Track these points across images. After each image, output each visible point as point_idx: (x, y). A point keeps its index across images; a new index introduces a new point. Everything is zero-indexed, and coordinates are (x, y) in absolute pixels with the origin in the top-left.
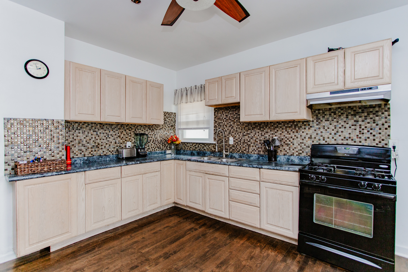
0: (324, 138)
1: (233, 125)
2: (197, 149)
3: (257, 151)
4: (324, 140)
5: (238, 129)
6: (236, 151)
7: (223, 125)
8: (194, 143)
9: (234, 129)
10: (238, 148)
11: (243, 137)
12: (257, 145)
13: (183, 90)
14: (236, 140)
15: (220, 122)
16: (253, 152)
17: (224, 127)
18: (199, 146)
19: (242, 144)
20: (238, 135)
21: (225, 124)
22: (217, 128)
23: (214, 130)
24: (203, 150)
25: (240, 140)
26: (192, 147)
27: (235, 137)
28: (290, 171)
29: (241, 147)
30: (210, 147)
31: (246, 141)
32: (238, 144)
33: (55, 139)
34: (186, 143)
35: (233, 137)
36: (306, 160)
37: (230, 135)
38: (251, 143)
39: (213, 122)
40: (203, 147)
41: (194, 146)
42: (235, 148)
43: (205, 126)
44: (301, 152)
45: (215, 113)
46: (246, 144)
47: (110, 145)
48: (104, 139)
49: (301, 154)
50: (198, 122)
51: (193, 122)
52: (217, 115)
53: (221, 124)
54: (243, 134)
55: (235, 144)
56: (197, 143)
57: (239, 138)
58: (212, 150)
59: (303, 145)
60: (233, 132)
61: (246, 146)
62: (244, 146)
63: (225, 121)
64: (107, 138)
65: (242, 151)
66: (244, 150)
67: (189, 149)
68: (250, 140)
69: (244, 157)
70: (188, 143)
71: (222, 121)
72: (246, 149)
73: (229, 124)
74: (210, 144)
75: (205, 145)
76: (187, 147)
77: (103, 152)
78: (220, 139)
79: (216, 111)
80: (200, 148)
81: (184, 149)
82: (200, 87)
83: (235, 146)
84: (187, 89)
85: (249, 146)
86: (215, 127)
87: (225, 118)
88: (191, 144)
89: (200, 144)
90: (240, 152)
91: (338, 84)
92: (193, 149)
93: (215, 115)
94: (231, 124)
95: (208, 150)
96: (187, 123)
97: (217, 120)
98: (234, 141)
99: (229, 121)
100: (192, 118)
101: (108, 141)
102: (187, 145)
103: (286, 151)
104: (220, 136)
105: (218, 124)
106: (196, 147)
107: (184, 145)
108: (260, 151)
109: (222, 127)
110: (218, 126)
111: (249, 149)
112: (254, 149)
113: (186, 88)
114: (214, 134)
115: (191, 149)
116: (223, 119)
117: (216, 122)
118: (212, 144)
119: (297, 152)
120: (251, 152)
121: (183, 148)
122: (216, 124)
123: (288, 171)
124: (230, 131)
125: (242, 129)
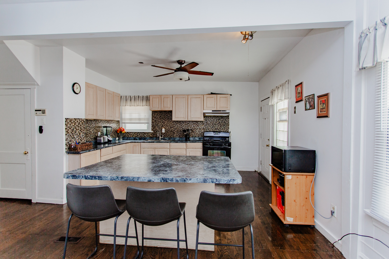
0: (208, 129)
1: (164, 122)
2: (138, 136)
3: (178, 136)
4: (208, 130)
5: (168, 124)
6: (167, 136)
7: (158, 122)
8: (136, 132)
9: (165, 124)
10: (167, 135)
11: (171, 128)
12: (179, 132)
13: (127, 97)
14: (167, 130)
15: (156, 119)
16: (176, 136)
17: (159, 122)
18: (140, 134)
19: (170, 132)
20: (167, 127)
21: (160, 121)
22: (154, 123)
23: (152, 124)
24: (143, 136)
25: (169, 130)
26: (134, 135)
27: (166, 128)
28: (199, 142)
29: (169, 134)
30: (149, 134)
31: (172, 131)
32: (167, 132)
33: (82, 130)
34: (129, 132)
35: (164, 128)
36: (202, 139)
37: (163, 127)
38: (175, 132)
39: (151, 119)
40: (143, 135)
41: (136, 134)
42: (166, 135)
43: (146, 122)
44: (199, 135)
45: (152, 114)
46: (172, 132)
47: (91, 134)
48: (88, 131)
49: (199, 136)
50: (140, 119)
51: (135, 119)
52: (154, 115)
53: (156, 121)
54: (171, 127)
55: (166, 132)
56: (138, 133)
57: (168, 129)
58: (150, 137)
59: (200, 132)
60: (164, 126)
61: (172, 133)
62: (171, 133)
63: (159, 119)
64: (89, 129)
65: (170, 136)
66: (171, 136)
67: (132, 136)
68: (175, 130)
69: (171, 139)
70: (131, 133)
71: (157, 119)
72: (172, 135)
73: (162, 121)
74: (149, 133)
75: (145, 133)
76: (130, 135)
77: (88, 139)
78: (156, 130)
79: (153, 113)
80: (141, 135)
81: (128, 136)
82: (142, 97)
83: (166, 133)
84: (132, 97)
85: (174, 133)
86: (152, 122)
87: (159, 118)
88: (134, 133)
89: (141, 133)
90: (169, 136)
91: (214, 108)
92: (135, 136)
93: (152, 115)
94: (163, 121)
95: (147, 136)
96: (131, 119)
97: (154, 119)
98: (165, 131)
99: (162, 119)
100: (135, 116)
101: (90, 131)
102: (130, 134)
103: (193, 135)
104: (156, 128)
105: (154, 121)
106: (138, 135)
107: (128, 134)
108: (180, 136)
109: (157, 123)
110: (154, 122)
111: (174, 135)
112: (177, 135)
113: (130, 96)
114: (152, 126)
115: (133, 136)
116: (158, 118)
117: (153, 119)
118: (150, 133)
119: (198, 135)
120: (175, 136)
121: (126, 136)
122: (153, 121)
123: (198, 142)
124: (163, 125)
125: (170, 124)
